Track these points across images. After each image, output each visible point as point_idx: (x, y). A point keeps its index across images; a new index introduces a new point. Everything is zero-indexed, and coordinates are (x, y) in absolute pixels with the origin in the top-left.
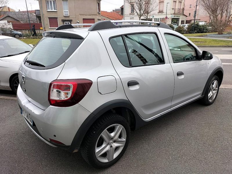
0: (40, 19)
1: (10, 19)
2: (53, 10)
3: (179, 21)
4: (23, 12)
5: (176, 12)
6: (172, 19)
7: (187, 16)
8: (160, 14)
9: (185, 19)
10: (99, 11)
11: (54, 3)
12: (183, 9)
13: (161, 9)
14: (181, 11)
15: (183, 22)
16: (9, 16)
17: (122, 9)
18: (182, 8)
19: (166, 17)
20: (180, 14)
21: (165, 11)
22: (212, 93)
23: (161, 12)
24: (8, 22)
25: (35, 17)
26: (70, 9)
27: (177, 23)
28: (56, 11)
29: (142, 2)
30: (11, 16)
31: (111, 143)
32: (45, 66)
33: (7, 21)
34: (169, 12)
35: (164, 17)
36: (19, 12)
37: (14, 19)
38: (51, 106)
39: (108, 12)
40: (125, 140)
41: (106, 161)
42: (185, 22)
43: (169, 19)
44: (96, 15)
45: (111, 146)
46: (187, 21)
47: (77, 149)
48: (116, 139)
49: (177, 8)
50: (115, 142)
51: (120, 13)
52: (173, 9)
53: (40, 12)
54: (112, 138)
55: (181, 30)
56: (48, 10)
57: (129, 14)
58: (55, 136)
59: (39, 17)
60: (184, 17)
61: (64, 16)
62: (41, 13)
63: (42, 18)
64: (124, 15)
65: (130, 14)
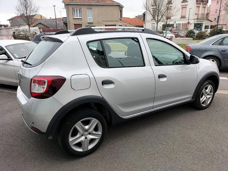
0: (67, 26)
1: (41, 26)
2: (79, 18)
3: (202, 26)
4: (53, 19)
5: (200, 17)
6: (195, 25)
7: (212, 21)
8: (182, 19)
9: (209, 24)
10: (121, 18)
11: (79, 11)
12: (208, 14)
13: (183, 15)
14: (205, 16)
15: (206, 27)
16: (40, 23)
17: (144, 15)
18: (206, 13)
19: (189, 23)
20: (204, 19)
21: (187, 16)
22: (205, 97)
23: (183, 17)
24: (40, 28)
25: (63, 24)
26: (93, 16)
27: (200, 28)
28: (81, 18)
29: (160, 8)
30: (42, 23)
31: (86, 134)
32: (31, 65)
33: (38, 27)
34: (191, 17)
35: (186, 22)
36: (50, 19)
37: (45, 26)
38: (32, 98)
39: (130, 18)
40: (101, 133)
41: (80, 150)
42: (210, 27)
43: (191, 24)
44: (118, 21)
45: (86, 138)
46: (211, 26)
47: (52, 136)
48: (91, 132)
49: (200, 12)
50: (90, 134)
51: (142, 19)
52: (196, 14)
53: (66, 20)
54: (87, 131)
55: (203, 36)
56: (74, 18)
57: (150, 20)
58: (33, 123)
59: (66, 24)
60: (209, 22)
61: (88, 23)
62: (68, 20)
63: (68, 24)
64: (146, 21)
65: (152, 20)
